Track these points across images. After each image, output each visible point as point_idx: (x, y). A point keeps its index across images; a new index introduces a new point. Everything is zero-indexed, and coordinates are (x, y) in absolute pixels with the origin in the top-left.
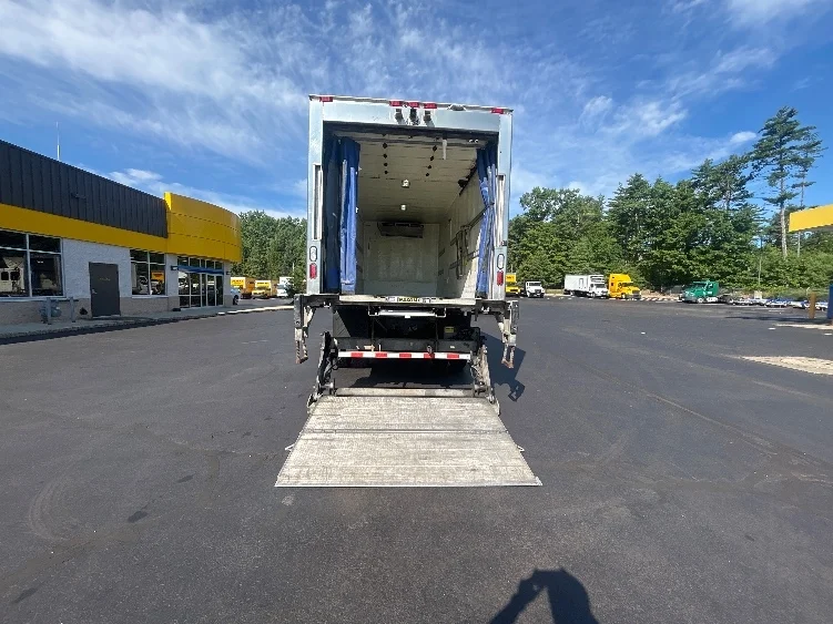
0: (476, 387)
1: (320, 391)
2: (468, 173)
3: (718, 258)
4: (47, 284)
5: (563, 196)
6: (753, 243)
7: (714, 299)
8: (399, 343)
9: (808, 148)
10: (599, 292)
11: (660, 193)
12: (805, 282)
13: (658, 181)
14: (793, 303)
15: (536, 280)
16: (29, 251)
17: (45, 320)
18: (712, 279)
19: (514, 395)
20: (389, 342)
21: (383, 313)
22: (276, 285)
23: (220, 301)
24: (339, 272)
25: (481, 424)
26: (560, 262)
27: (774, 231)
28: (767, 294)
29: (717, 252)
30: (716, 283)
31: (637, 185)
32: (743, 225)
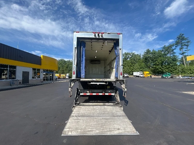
0: (116, 102)
1: (75, 104)
2: (111, 49)
3: (169, 67)
4: (13, 76)
5: (132, 54)
6: (177, 64)
7: (170, 77)
8: (96, 91)
9: (188, 42)
10: (142, 76)
11: (154, 53)
12: (191, 72)
13: (153, 50)
14: (189, 78)
15: (127, 73)
16: (8, 69)
17: (11, 85)
18: (169, 72)
19: (126, 104)
20: (93, 91)
21: (92, 83)
22: (66, 76)
23: (53, 80)
24: (80, 73)
25: (119, 114)
26: (132, 69)
27: (182, 61)
28: (183, 76)
29: (169, 66)
30: (170, 73)
31: (148, 51)
32: (175, 60)
